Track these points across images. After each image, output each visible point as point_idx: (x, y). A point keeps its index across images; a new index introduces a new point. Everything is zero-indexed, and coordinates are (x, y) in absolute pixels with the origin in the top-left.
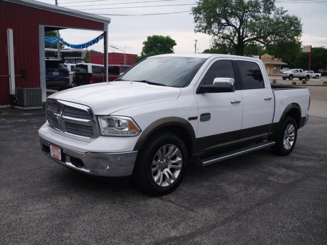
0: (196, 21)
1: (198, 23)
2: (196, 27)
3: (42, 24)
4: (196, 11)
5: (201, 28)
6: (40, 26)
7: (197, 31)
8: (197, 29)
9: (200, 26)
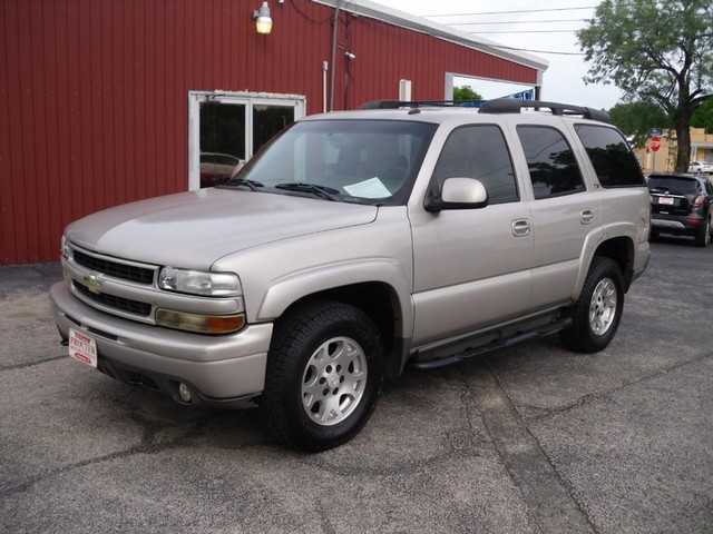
0: (587, 59)
1: (591, 64)
2: (591, 71)
3: (449, 71)
4: (587, 38)
5: (600, 74)
6: (447, 74)
7: (590, 81)
8: (591, 76)
9: (599, 68)
